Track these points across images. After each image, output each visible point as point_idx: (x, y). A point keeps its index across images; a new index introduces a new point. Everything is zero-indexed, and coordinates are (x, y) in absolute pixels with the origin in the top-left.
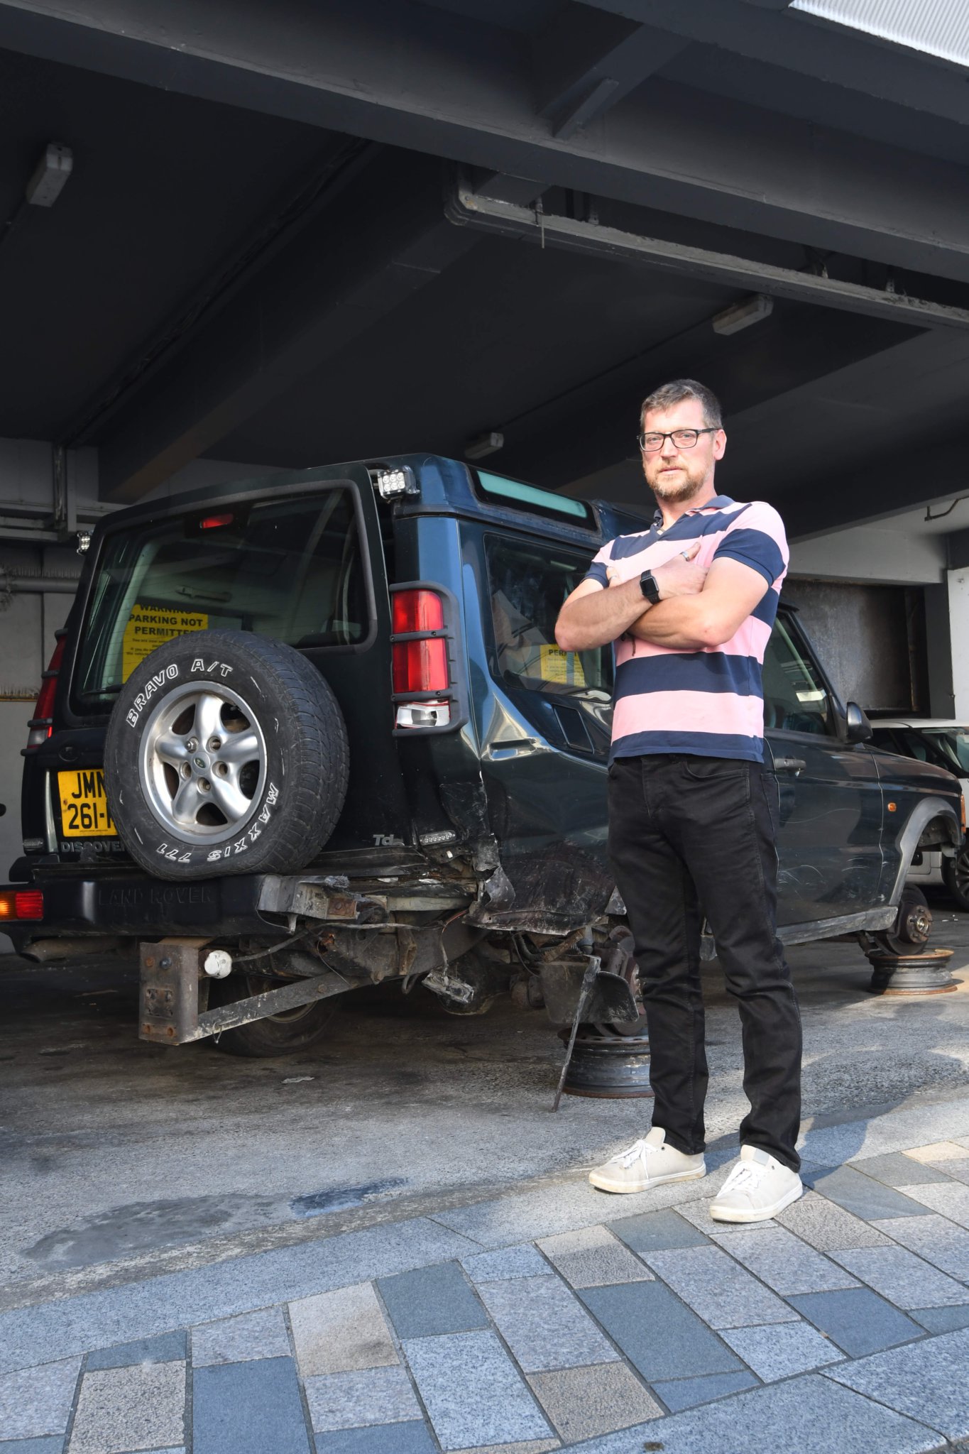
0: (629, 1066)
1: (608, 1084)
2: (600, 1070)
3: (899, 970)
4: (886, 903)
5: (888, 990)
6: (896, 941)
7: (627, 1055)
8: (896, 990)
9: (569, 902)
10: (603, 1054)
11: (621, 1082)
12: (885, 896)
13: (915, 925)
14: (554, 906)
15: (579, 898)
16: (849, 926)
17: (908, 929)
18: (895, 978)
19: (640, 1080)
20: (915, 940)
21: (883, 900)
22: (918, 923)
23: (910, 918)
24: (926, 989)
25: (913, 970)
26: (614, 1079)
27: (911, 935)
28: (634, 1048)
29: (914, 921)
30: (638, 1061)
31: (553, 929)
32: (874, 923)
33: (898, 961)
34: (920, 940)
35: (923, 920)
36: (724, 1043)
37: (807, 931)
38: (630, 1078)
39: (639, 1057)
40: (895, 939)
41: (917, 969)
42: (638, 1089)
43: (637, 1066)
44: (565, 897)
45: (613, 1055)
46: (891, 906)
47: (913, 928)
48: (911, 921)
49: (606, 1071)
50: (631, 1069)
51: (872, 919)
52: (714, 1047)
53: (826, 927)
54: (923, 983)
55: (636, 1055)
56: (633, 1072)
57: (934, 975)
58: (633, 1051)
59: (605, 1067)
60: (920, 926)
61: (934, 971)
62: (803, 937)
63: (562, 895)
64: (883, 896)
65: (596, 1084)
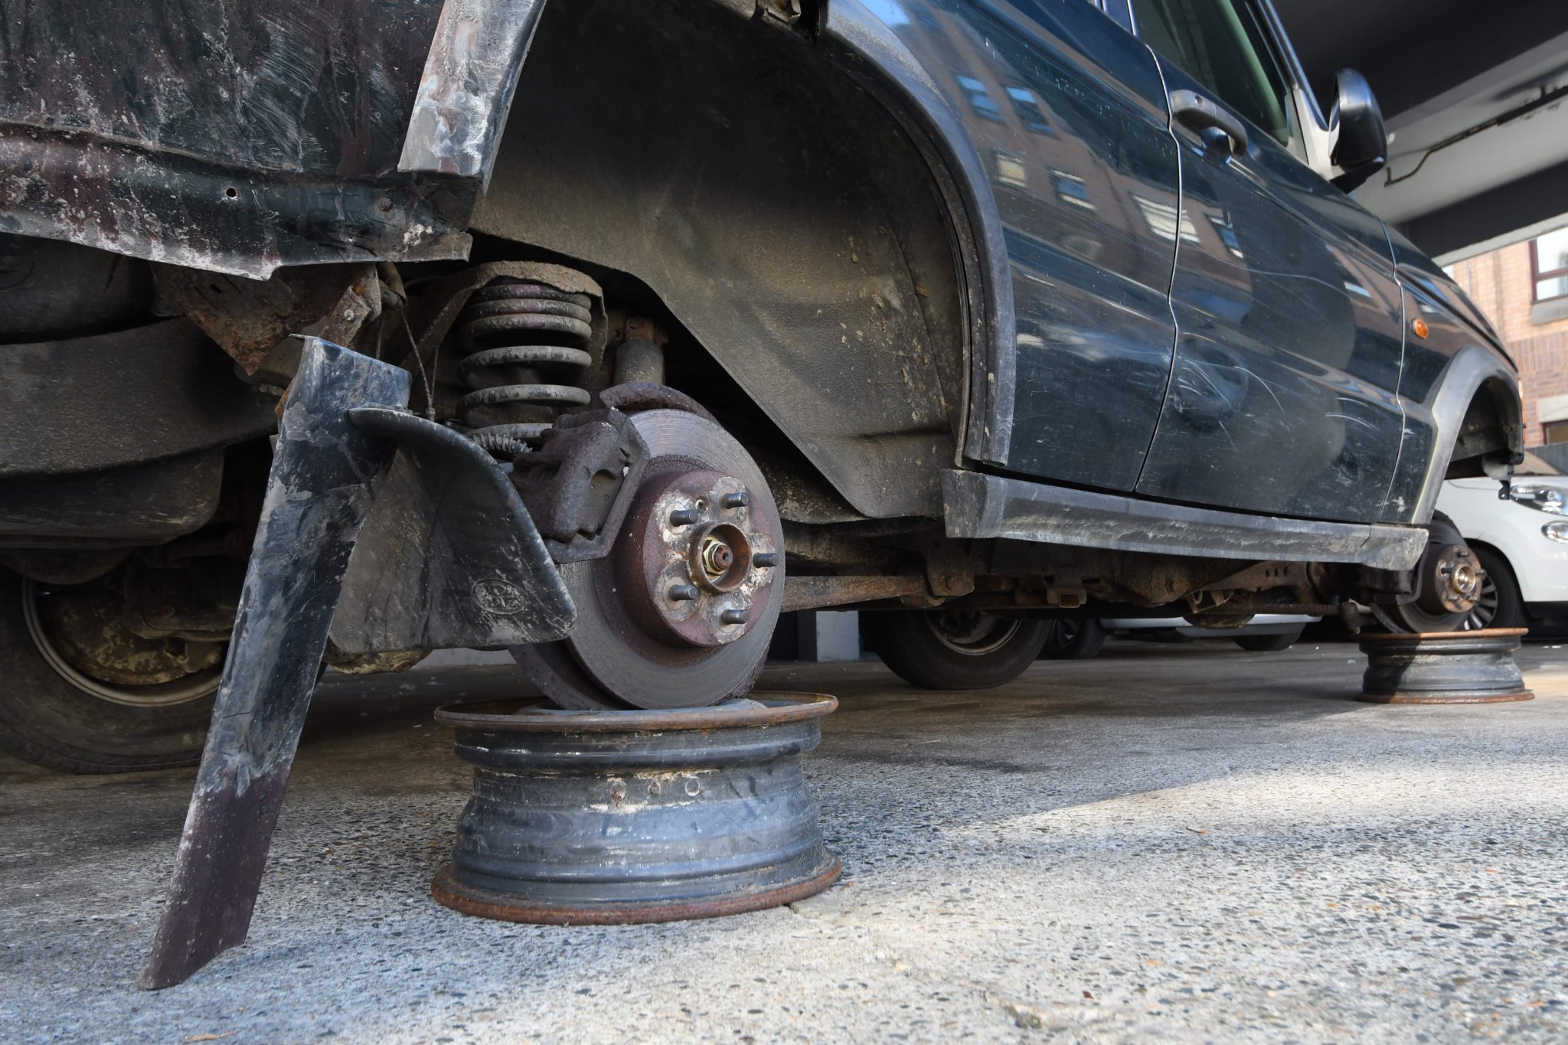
0: (603, 808)
1: (523, 869)
2: (513, 821)
3: (1419, 658)
4: (1404, 520)
5: (1398, 696)
6: (1410, 607)
7: (590, 772)
8: (1417, 695)
9: (203, 96)
10: (514, 764)
11: (565, 862)
12: (1406, 502)
13: (1451, 580)
14: (144, 112)
15: (248, 79)
16: (1336, 548)
17: (1438, 585)
18: (1412, 673)
19: (633, 861)
20: (1449, 606)
21: (1401, 509)
22: (1457, 574)
23: (1442, 565)
24: (1477, 694)
25: (1450, 658)
26: (542, 851)
27: (1444, 597)
28: (617, 742)
29: (1449, 571)
30: (635, 795)
31: (197, 245)
32: (1383, 551)
33: (1419, 640)
34: (1458, 606)
35: (1465, 570)
36: (1048, 768)
37: (1248, 532)
38: (595, 852)
39: (641, 776)
40: (1411, 603)
41: (1458, 657)
42: (623, 892)
43: (631, 809)
44: (178, 66)
45: (543, 765)
46: (1415, 526)
47: (1447, 584)
48: (1443, 571)
49: (526, 824)
50: (608, 820)
51: (1381, 543)
52: (1020, 776)
53: (1290, 535)
54: (1471, 682)
55: (628, 769)
56: (613, 830)
57: (1493, 668)
58: (612, 755)
59: (526, 809)
60: (1461, 582)
61: (1492, 663)
62: (1238, 547)
63: (161, 55)
64: (1401, 501)
65: (490, 866)
